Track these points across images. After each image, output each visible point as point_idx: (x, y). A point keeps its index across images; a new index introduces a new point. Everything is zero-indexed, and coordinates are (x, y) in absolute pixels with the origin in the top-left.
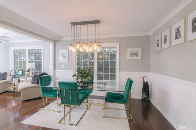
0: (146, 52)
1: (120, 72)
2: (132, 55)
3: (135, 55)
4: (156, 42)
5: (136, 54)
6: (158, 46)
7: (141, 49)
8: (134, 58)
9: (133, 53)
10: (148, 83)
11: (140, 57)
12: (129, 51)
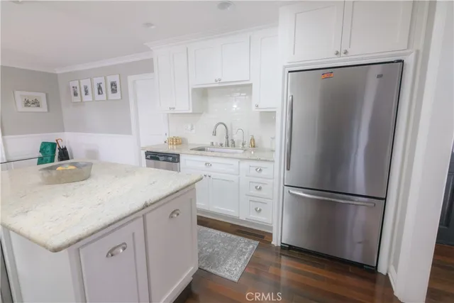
0: (54, 100)
1: (6, 137)
2: (27, 103)
3: (33, 104)
4: (72, 89)
5: (36, 103)
6: (76, 94)
7: (44, 94)
8: (33, 109)
9: (30, 100)
10: (65, 149)
11: (44, 108)
12: (19, 95)
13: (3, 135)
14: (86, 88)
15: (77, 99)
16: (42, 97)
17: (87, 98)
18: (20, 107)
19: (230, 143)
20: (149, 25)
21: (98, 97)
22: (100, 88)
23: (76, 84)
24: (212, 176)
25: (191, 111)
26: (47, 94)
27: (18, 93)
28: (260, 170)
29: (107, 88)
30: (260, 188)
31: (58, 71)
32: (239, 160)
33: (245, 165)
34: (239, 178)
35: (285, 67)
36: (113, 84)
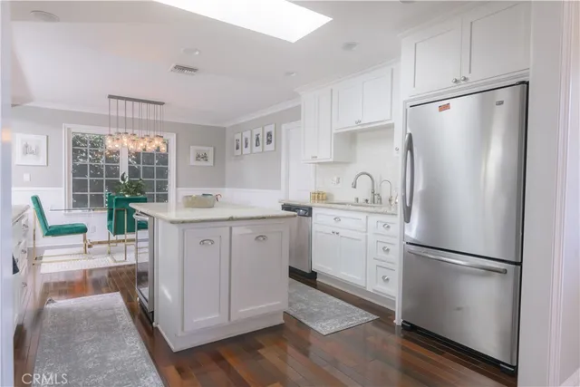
0: (219, 157)
1: (179, 189)
2: (198, 157)
3: (202, 158)
4: (235, 142)
5: (205, 157)
6: (237, 148)
7: (212, 148)
8: (202, 163)
9: (200, 154)
11: (210, 162)
12: (193, 150)
13: (177, 187)
14: (246, 140)
15: (238, 152)
16: (210, 151)
17: (246, 151)
18: (192, 161)
19: (375, 198)
20: (289, 74)
21: (257, 150)
22: (258, 139)
23: (238, 136)
24: (341, 234)
25: (331, 160)
26: (214, 149)
27: (193, 148)
28: (388, 227)
29: (263, 139)
30: (388, 250)
31: (227, 125)
32: (367, 214)
33: (373, 219)
34: (367, 236)
35: (405, 102)
36: (269, 135)
